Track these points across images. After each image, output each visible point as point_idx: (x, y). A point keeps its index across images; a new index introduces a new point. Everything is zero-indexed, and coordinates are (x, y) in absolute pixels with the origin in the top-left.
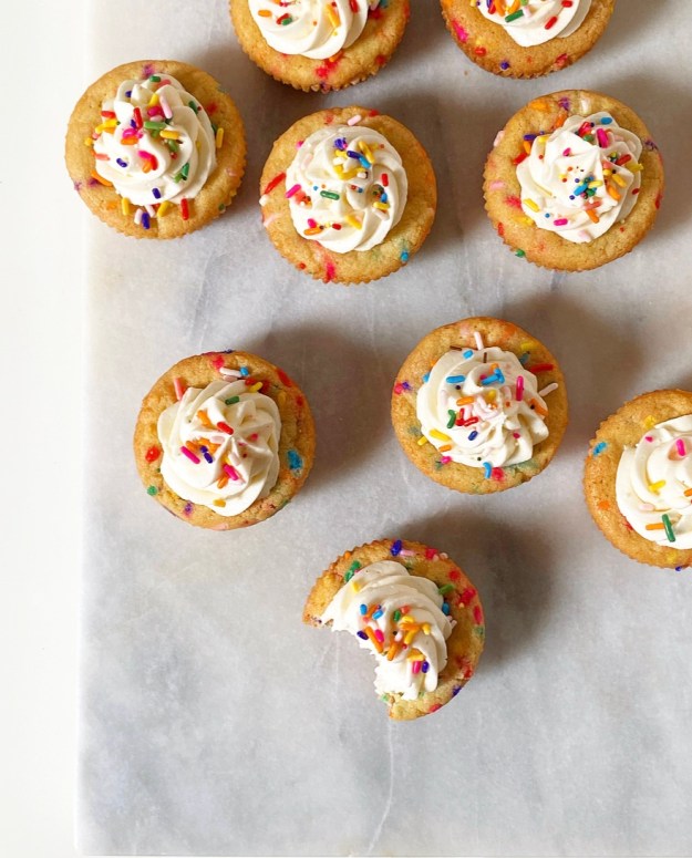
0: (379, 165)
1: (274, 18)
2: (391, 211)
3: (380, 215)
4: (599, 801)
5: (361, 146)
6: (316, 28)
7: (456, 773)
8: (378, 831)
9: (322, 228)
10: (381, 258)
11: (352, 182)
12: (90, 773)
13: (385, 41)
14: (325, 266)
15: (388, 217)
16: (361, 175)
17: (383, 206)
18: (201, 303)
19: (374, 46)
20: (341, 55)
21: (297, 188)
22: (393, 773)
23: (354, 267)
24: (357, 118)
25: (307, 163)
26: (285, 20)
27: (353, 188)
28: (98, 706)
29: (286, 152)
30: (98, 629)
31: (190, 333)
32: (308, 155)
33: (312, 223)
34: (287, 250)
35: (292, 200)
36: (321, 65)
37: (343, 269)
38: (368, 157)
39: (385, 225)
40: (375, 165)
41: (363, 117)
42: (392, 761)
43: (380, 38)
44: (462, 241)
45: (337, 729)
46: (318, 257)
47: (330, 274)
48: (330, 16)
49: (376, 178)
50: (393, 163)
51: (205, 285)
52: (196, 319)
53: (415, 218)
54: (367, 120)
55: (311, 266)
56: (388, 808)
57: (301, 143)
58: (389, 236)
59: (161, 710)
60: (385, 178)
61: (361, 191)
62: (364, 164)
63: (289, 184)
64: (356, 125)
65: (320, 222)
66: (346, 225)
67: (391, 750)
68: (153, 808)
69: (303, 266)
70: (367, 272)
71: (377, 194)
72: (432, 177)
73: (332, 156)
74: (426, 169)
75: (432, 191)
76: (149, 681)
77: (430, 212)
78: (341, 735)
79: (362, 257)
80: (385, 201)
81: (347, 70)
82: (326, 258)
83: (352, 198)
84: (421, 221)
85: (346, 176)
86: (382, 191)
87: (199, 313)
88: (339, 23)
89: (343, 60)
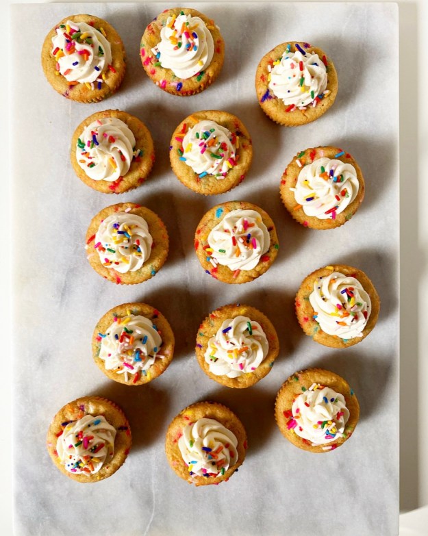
0: (135, 235)
1: (87, 164)
2: (143, 255)
3: (138, 258)
4: (247, 513)
5: (126, 227)
6: (105, 169)
7: (183, 502)
8: (148, 527)
9: (111, 262)
10: (141, 274)
11: (121, 245)
12: (19, 502)
13: (142, 172)
14: (115, 278)
15: (142, 258)
16: (125, 241)
17: (139, 254)
18: (64, 289)
19: (136, 175)
20: (121, 179)
21: (99, 244)
22: (155, 502)
23: (129, 278)
24: (129, 209)
25: (102, 233)
26: (92, 165)
27: (123, 247)
28: (22, 473)
29: (96, 225)
30: (21, 439)
31: (59, 304)
32: (104, 229)
33: (107, 260)
34: (98, 271)
35: (97, 249)
36: (111, 184)
37: (123, 279)
38: (129, 233)
39: (141, 261)
40: (133, 236)
41: (132, 208)
42: (154, 497)
43: (140, 171)
44: (184, 260)
45: (129, 482)
46: (112, 274)
47: (119, 281)
48: (111, 163)
49: (133, 241)
50: (143, 233)
51: (65, 282)
52: (62, 298)
53: (157, 255)
54: (134, 210)
55: (109, 278)
56: (152, 518)
57: (102, 221)
58: (145, 264)
59: (50, 475)
60: (138, 242)
61: (126, 248)
62: (127, 236)
63: (96, 241)
64: (129, 212)
65: (110, 260)
66: (121, 262)
67: (154, 492)
68: (47, 518)
69: (106, 277)
70: (135, 280)
71: (135, 248)
72: (167, 236)
73: (111, 232)
74: (163, 232)
75: (166, 242)
76: (44, 462)
77: (165, 252)
78: (131, 486)
79: (132, 274)
80: (140, 251)
81: (124, 186)
82: (116, 275)
83: (122, 252)
84: (160, 257)
85: (118, 242)
86: (138, 247)
87: (63, 294)
88: (116, 167)
89: (122, 182)
